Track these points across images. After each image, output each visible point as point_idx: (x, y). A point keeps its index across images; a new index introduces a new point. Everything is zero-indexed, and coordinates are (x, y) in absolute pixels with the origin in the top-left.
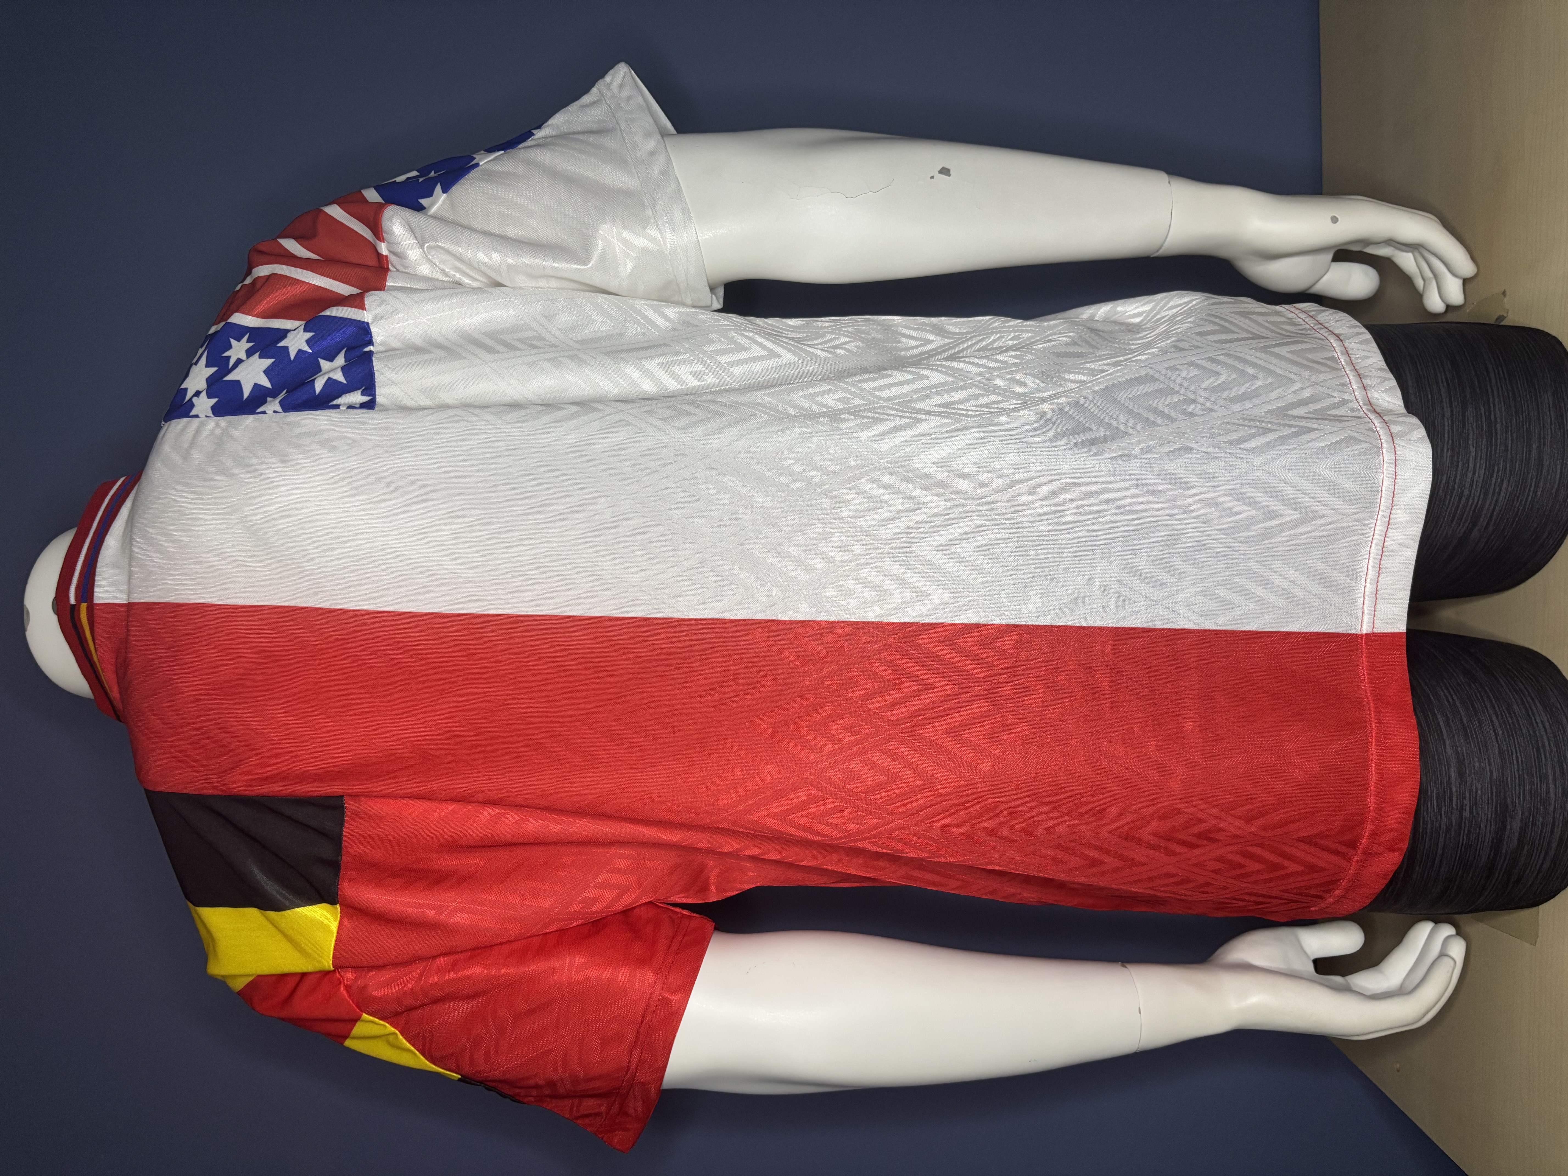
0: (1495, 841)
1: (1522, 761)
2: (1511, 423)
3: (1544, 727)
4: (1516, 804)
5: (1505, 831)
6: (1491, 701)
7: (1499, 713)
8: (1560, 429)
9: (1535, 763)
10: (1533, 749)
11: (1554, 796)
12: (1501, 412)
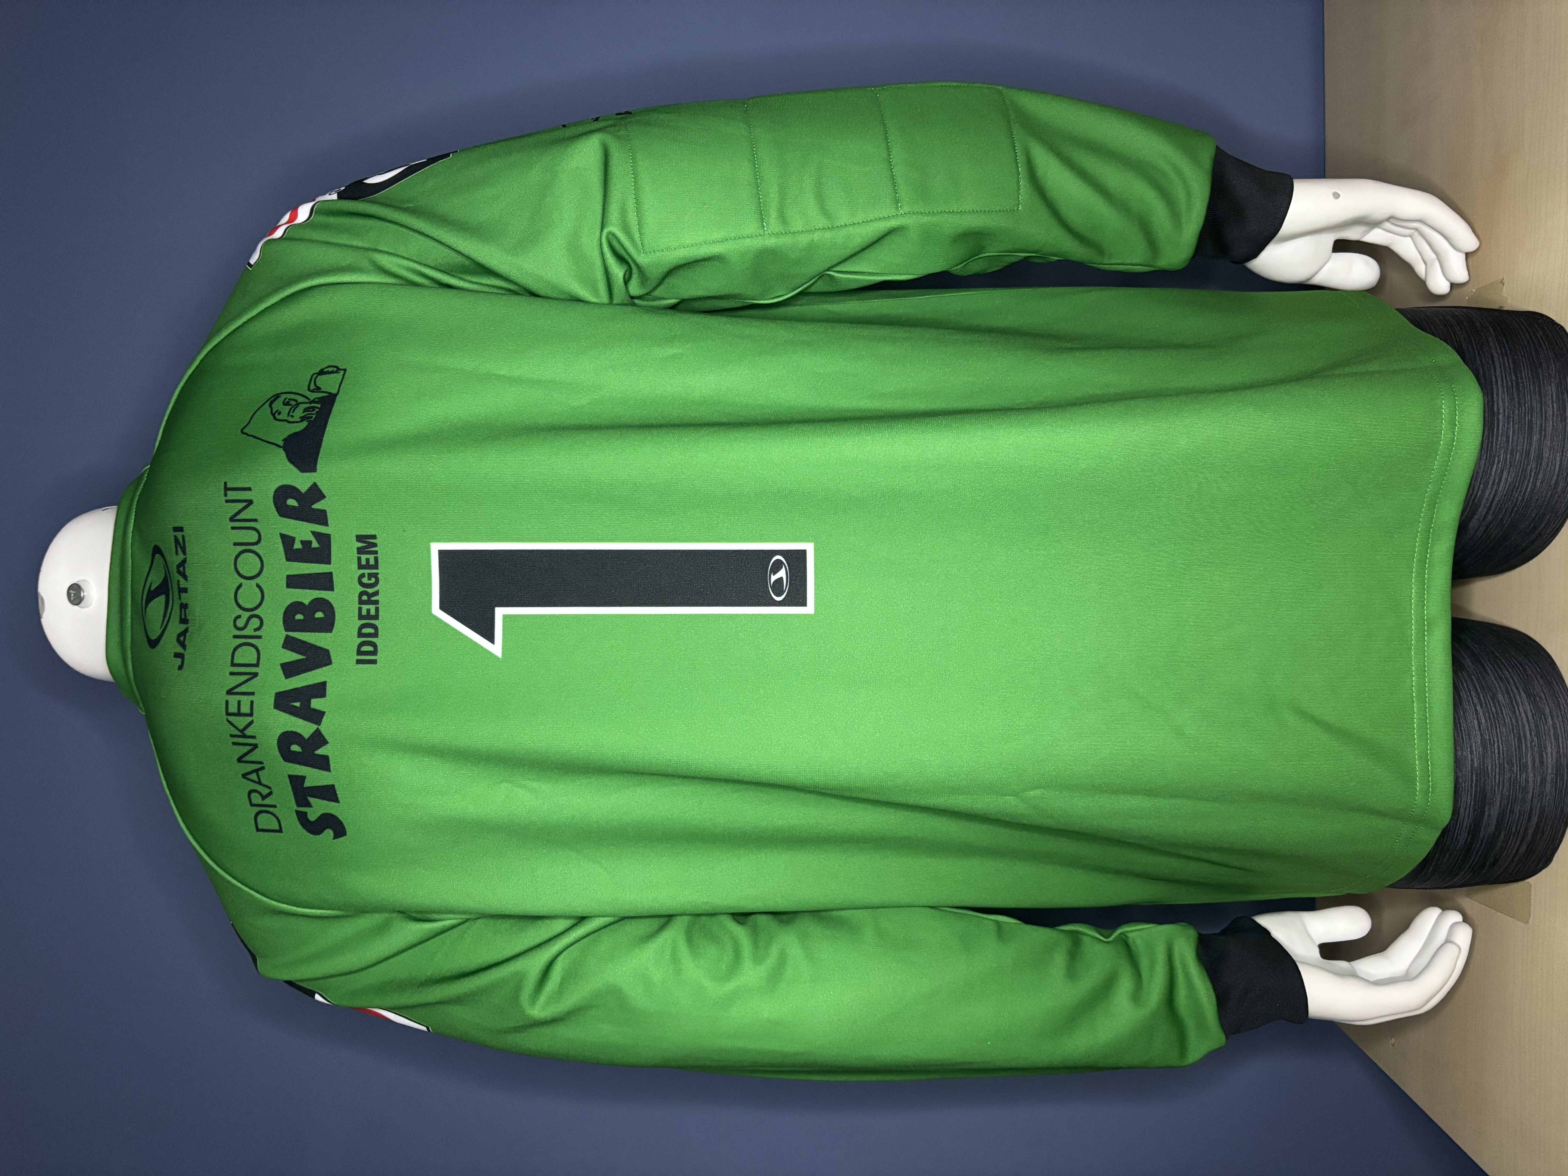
0: (1473, 827)
1: (1503, 750)
2: (1513, 413)
3: (1527, 716)
4: (1495, 792)
5: (1483, 818)
6: (1477, 690)
7: (1483, 702)
8: (1561, 421)
9: (1516, 753)
10: (1514, 739)
11: (1533, 785)
12: (1504, 403)
